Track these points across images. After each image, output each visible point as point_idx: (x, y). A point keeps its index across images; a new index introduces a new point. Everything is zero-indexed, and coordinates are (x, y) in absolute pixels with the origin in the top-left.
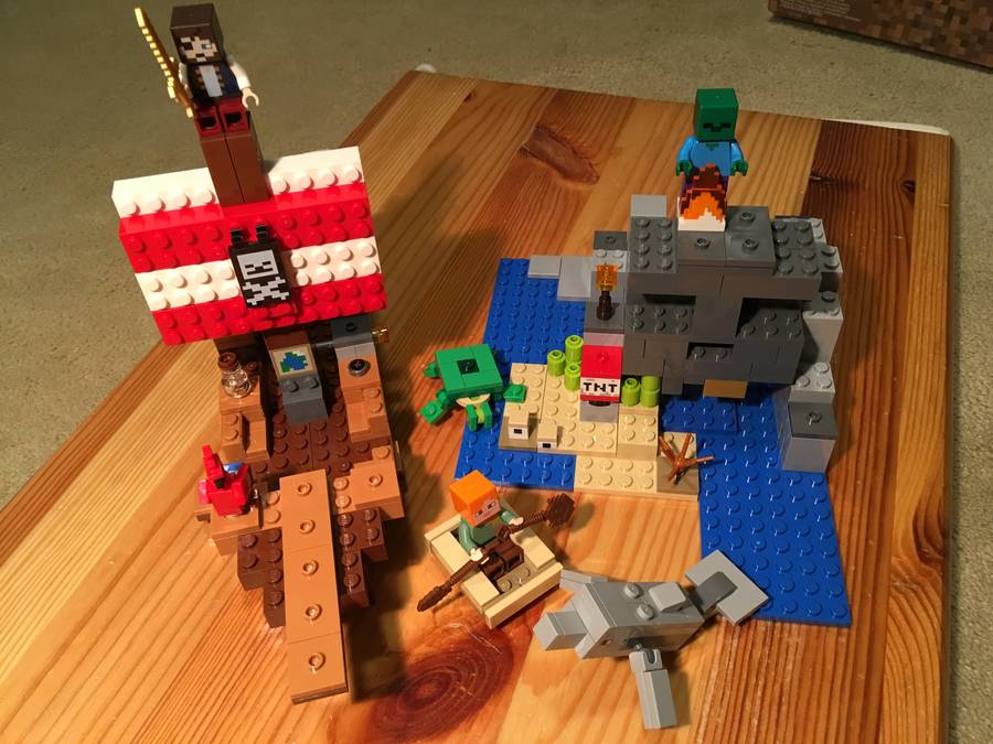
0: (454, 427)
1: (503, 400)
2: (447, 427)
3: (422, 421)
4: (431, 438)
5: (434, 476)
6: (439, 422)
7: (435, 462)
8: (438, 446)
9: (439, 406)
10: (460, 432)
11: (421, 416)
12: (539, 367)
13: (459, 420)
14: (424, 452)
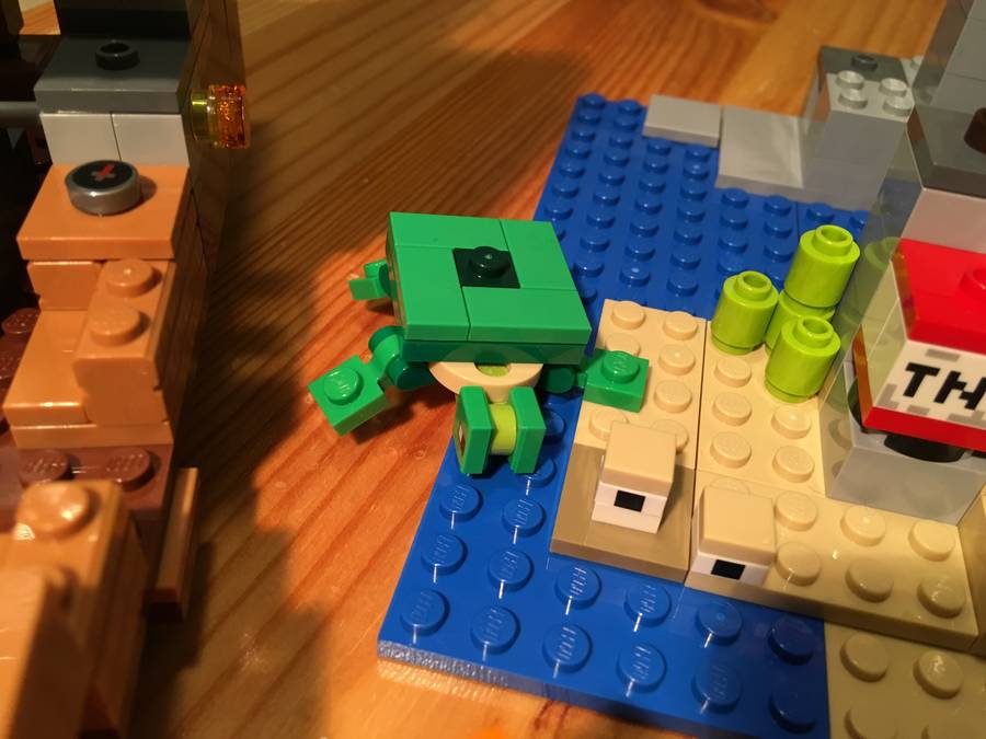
0: (412, 453)
1: (575, 394)
2: (389, 448)
3: (316, 420)
4: (332, 475)
5: (309, 615)
6: (366, 429)
7: (321, 564)
8: (343, 508)
9: (373, 378)
10: (428, 470)
11: (315, 405)
12: (682, 321)
13: (427, 433)
14: (295, 518)
